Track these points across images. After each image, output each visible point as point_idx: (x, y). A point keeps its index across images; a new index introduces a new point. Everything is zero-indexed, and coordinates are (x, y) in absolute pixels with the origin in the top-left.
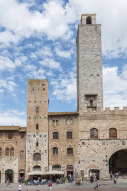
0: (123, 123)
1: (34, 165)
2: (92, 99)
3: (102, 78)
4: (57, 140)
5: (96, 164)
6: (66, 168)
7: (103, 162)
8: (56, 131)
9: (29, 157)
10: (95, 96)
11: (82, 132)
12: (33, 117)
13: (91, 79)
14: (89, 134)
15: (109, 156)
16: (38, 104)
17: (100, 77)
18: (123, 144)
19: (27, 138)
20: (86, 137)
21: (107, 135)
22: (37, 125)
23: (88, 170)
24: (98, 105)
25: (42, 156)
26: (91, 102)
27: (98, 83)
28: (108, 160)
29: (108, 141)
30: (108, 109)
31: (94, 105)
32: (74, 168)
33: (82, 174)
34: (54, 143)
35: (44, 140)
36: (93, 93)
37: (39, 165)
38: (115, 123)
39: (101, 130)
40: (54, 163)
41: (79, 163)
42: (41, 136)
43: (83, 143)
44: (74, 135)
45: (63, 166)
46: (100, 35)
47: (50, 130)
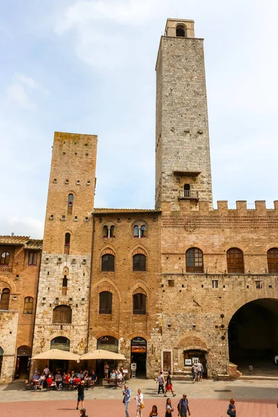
1: (55, 335)
2: (188, 181)
3: (208, 140)
4: (110, 273)
5: (198, 335)
6: (128, 344)
7: (213, 331)
8: (108, 252)
9: (45, 313)
10: (194, 175)
11: (168, 255)
12: (60, 217)
13: (187, 139)
14: (183, 262)
15: (229, 316)
16: (72, 186)
17: (204, 136)
18: (258, 287)
19: (43, 265)
20: (176, 267)
21: (223, 266)
22: (68, 236)
23: (180, 352)
24: (201, 195)
25: (74, 312)
26: (187, 187)
27: (200, 148)
28: (226, 326)
29: (226, 280)
30: (222, 204)
31: (193, 195)
32: (149, 347)
33: (167, 362)
34: (103, 282)
35: (80, 271)
36: (191, 168)
37: (66, 335)
38: (239, 237)
40: (101, 330)
41: (161, 332)
42: (74, 261)
43: (171, 283)
44: (149, 263)
45: (121, 339)
47: (96, 249)
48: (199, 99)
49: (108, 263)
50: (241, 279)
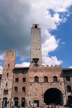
0: (50, 73)
1: (4, 97)
2: (36, 60)
4: (17, 82)
5: (37, 97)
6: (21, 99)
7: (40, 96)
8: (17, 77)
9: (2, 92)
10: (38, 59)
11: (30, 78)
12: (6, 69)
13: (36, 51)
14: (34, 80)
15: (44, 92)
16: (9, 62)
17: (40, 50)
18: (51, 85)
19: (2, 81)
20: (32, 81)
21: (43, 80)
22: (8, 74)
23: (33, 101)
25: (9, 92)
27: (39, 53)
28: (43, 95)
29: (44, 84)
30: (43, 66)
31: (37, 64)
32: (25, 100)
33: (30, 103)
34: (16, 84)
35: (10, 82)
37: (6, 97)
38: (47, 74)
39: (40, 77)
40: (15, 96)
41: (28, 96)
42: (9, 80)
43: (31, 85)
44: (26, 80)
45: (19, 98)
46: (40, 32)
47: (14, 77)
49: (17, 80)
50: (47, 83)
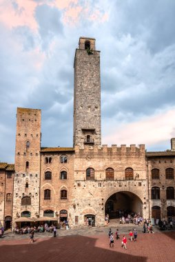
0: (119, 162)
1: (23, 211)
2: (89, 134)
3: (100, 111)
4: (49, 181)
5: (91, 208)
6: (58, 213)
7: (98, 206)
8: (48, 170)
9: (17, 201)
11: (77, 171)
12: (23, 153)
13: (89, 111)
14: (85, 175)
15: (106, 199)
17: (98, 109)
18: (120, 186)
19: (16, 178)
20: (81, 177)
21: (104, 176)
22: (27, 163)
23: (83, 216)
24: (96, 141)
25: (32, 199)
26: (88, 137)
27: (96, 116)
28: (104, 204)
29: (105, 183)
30: (105, 146)
31: (91, 141)
32: (68, 214)
33: (77, 220)
34: (47, 185)
35: (35, 180)
36: (90, 127)
37: (28, 210)
38: (112, 163)
39: (98, 170)
40: (45, 207)
41: (74, 207)
42: (31, 175)
43: (79, 185)
44: (68, 175)
45: (55, 211)
46: (99, 62)
47: (42, 169)
48: (97, 88)
49: (48, 176)
50: (112, 182)
